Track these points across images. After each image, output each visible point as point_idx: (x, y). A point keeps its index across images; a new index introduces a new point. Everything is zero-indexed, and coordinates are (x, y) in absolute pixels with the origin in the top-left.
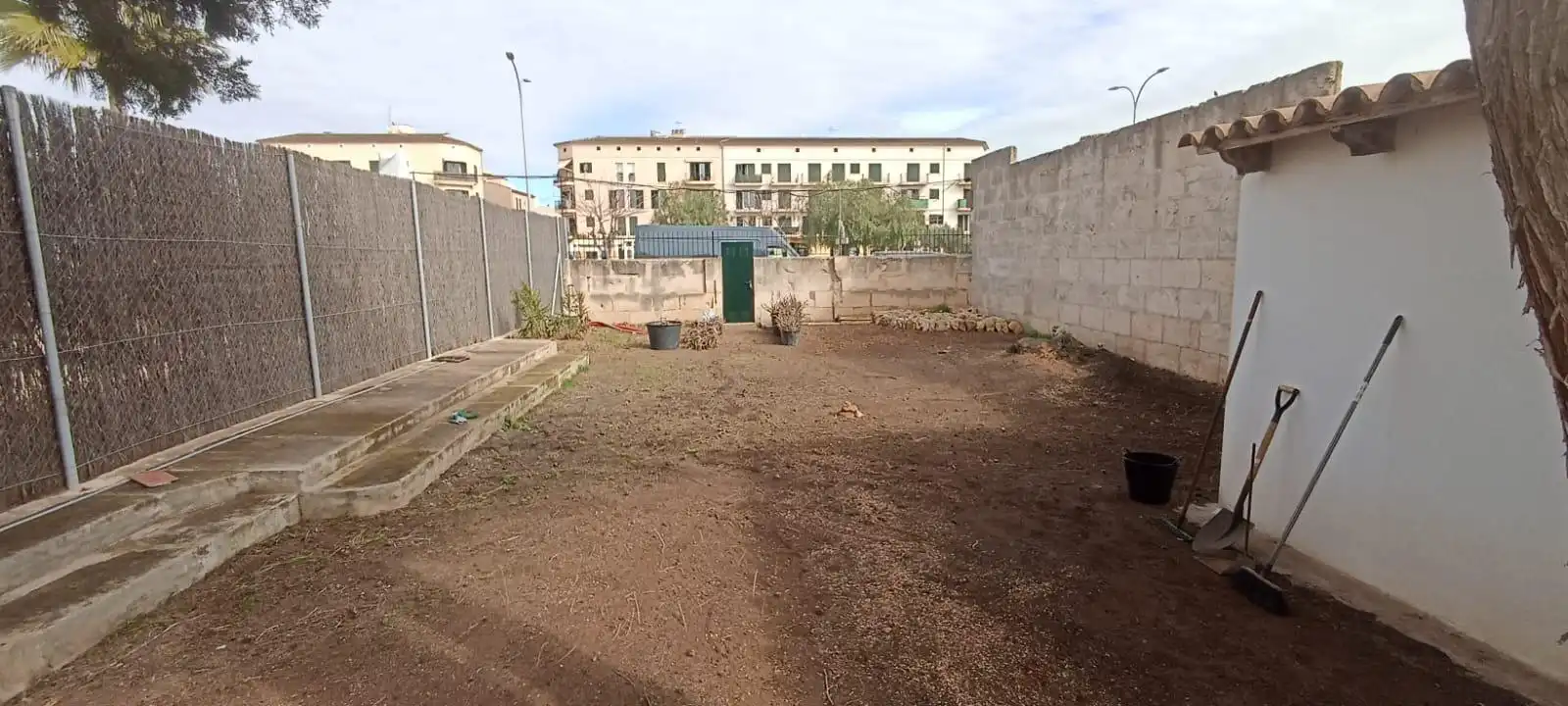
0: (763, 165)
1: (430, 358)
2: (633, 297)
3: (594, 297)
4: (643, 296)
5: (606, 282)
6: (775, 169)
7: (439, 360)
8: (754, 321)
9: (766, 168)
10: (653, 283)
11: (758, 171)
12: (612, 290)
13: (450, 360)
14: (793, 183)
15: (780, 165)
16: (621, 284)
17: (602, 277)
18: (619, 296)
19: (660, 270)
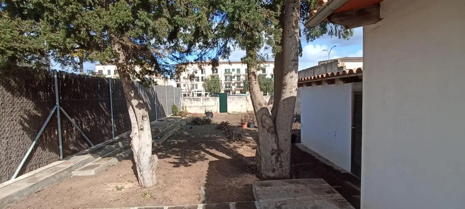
0: (233, 69)
1: (157, 120)
2: (198, 106)
3: (188, 107)
4: (200, 106)
5: (191, 103)
6: (236, 70)
7: (159, 120)
8: (227, 112)
9: (233, 70)
10: (202, 103)
11: (231, 71)
12: (192, 105)
13: (161, 120)
14: (241, 74)
15: (237, 69)
16: (195, 103)
17: (190, 102)
18: (194, 106)
19: (204, 100)
